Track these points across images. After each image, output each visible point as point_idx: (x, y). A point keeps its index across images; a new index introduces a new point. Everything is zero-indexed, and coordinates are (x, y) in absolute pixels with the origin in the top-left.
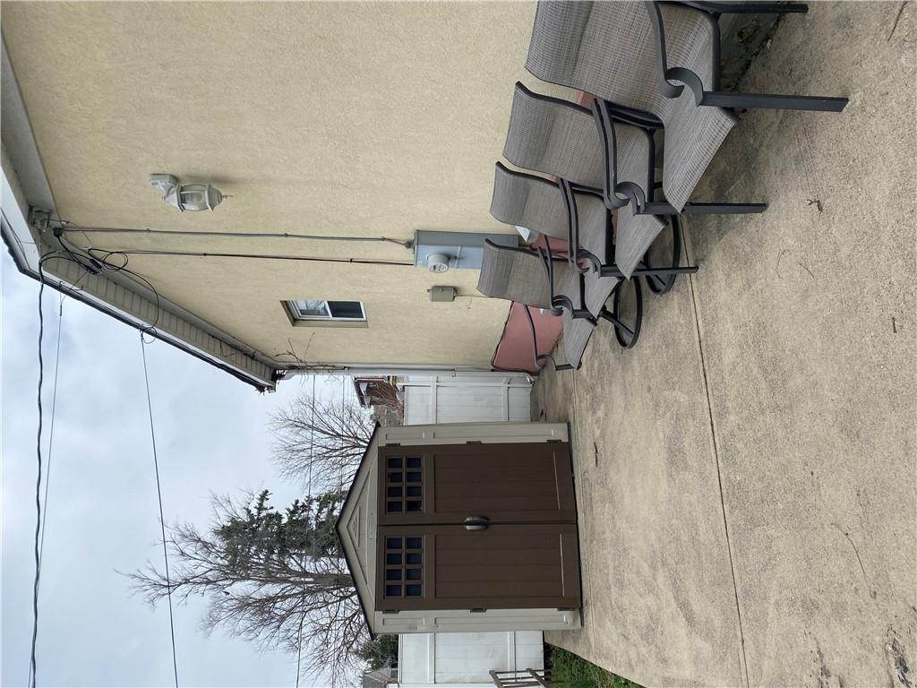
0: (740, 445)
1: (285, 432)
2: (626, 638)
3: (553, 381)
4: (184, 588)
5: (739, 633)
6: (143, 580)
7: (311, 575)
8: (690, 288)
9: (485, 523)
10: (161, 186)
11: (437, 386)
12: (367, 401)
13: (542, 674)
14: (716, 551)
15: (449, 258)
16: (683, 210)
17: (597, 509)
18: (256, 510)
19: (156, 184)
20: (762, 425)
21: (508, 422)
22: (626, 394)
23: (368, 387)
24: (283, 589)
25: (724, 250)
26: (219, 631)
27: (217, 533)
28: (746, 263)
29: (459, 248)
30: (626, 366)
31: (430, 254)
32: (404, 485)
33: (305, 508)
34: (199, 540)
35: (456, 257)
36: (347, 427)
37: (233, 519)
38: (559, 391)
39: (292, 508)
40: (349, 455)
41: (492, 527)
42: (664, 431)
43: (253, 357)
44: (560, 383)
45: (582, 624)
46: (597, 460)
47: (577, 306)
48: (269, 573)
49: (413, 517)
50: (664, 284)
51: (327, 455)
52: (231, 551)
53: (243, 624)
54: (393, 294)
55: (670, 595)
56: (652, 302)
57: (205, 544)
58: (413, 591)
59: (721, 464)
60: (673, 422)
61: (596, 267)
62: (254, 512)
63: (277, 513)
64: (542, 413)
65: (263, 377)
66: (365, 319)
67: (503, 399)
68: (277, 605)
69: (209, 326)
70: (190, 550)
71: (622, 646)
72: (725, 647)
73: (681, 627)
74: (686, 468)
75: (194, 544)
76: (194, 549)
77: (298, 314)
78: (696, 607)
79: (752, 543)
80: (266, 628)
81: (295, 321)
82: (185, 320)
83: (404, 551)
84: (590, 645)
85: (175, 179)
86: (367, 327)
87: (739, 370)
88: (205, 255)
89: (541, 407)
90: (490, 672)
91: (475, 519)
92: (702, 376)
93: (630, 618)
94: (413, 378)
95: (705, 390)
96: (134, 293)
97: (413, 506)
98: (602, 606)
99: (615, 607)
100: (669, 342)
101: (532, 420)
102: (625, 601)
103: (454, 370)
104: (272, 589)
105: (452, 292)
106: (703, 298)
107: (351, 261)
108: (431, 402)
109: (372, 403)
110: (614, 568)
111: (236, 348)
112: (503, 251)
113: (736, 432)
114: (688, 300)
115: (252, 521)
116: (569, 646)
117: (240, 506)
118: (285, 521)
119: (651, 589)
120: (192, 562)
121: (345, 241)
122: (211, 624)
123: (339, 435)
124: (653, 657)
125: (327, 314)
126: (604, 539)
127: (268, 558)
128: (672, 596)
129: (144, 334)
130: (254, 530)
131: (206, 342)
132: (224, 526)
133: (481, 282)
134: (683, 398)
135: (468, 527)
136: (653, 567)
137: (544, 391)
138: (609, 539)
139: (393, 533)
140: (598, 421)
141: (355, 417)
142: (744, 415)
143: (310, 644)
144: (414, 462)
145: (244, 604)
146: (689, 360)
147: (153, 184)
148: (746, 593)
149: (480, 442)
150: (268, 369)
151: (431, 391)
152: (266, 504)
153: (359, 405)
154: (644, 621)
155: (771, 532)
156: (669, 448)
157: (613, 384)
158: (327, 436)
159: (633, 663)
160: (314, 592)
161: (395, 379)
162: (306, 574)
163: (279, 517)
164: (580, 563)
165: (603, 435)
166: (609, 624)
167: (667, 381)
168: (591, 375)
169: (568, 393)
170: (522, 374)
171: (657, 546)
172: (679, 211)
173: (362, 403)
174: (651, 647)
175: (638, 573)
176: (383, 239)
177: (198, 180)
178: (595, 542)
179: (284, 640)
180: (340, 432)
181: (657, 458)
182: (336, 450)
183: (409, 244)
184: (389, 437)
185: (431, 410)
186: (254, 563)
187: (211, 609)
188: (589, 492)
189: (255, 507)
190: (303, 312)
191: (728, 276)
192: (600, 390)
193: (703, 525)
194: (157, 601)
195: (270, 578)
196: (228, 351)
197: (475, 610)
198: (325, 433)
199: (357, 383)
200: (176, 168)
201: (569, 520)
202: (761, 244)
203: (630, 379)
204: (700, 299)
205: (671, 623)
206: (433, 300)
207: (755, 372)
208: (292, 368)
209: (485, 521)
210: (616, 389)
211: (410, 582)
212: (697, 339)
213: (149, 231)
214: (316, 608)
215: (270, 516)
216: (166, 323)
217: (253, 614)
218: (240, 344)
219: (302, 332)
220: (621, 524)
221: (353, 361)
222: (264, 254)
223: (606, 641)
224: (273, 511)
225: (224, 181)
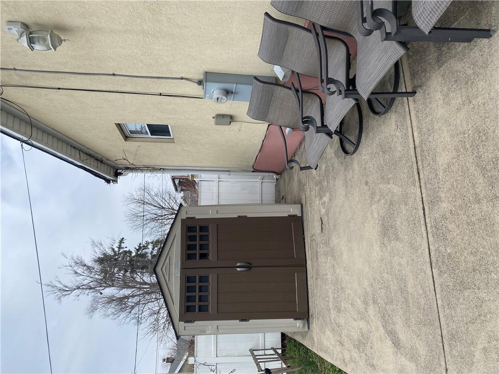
0: (451, 226)
1: (132, 206)
2: (342, 344)
3: (291, 178)
4: (77, 292)
5: (443, 363)
6: (53, 287)
7: (148, 284)
8: (407, 109)
9: (249, 267)
10: (15, 30)
11: (219, 181)
12: (179, 189)
13: (280, 351)
14: (423, 301)
15: (227, 92)
16: (430, 32)
17: (322, 259)
18: (117, 249)
19: (11, 29)
20: (477, 212)
21: (262, 204)
22: (347, 187)
23: (179, 182)
24: (132, 292)
25: (443, 76)
26: (98, 314)
27: (96, 261)
28: (467, 83)
29: (235, 85)
30: (346, 168)
31: (215, 89)
32: (198, 243)
33: (145, 247)
34: (85, 265)
35: (232, 92)
36: (168, 203)
37: (104, 253)
38: (295, 184)
39: (137, 248)
40: (169, 219)
41: (253, 269)
42: (378, 213)
43: (102, 162)
44: (296, 179)
45: (309, 328)
46: (322, 228)
47: (319, 124)
48: (125, 283)
49: (203, 263)
50: (385, 108)
51: (157, 219)
52: (103, 271)
53: (110, 311)
54: (190, 120)
55: (379, 324)
56: (372, 122)
57: (89, 268)
58: (203, 309)
59: (431, 239)
60: (386, 206)
61: (340, 91)
62: (116, 249)
63: (129, 250)
64: (283, 198)
65: (109, 174)
66: (172, 137)
67: (258, 190)
68: (130, 300)
69: (70, 140)
70: (80, 271)
71: (338, 348)
72: (429, 370)
73: (388, 347)
74: (397, 239)
75: (82, 267)
76: (82, 270)
77: (128, 134)
78: (402, 337)
79: (461, 301)
80: (123, 313)
81: (126, 138)
82: (54, 136)
83: (197, 284)
84: (314, 342)
85: (26, 26)
86: (174, 142)
87: (454, 168)
88: (59, 89)
89: (282, 194)
90: (250, 350)
91: (243, 264)
92: (416, 173)
93: (344, 332)
94: (204, 176)
95: (417, 184)
96: (14, 117)
97: (204, 256)
98: (323, 319)
99: (333, 322)
100: (385, 149)
101: (276, 202)
102: (342, 321)
103: (229, 171)
104: (127, 292)
105: (230, 119)
106: (420, 115)
107: (160, 95)
108: (215, 190)
109: (182, 190)
110: (334, 298)
111: (90, 155)
112: (266, 85)
113: (448, 215)
114: (404, 118)
115: (115, 255)
116: (299, 339)
117: (108, 247)
118: (134, 254)
119: (363, 316)
120: (81, 277)
121: (156, 80)
122: (92, 311)
123: (163, 208)
124: (364, 361)
125: (147, 134)
126: (326, 279)
127: (124, 275)
128: (381, 325)
129: (24, 144)
130: (116, 260)
131: (69, 152)
132: (99, 257)
133: (249, 109)
134: (396, 189)
135: (238, 269)
136: (365, 303)
137: (285, 184)
138: (330, 280)
139: (191, 273)
140: (324, 203)
141: (172, 198)
142: (457, 204)
143: (148, 321)
144: (203, 229)
145: (111, 300)
146: (404, 162)
147: (8, 29)
148: (453, 337)
149: (246, 216)
150: (112, 169)
151: (216, 184)
152: (123, 245)
153: (174, 191)
154: (356, 336)
155: (483, 295)
156: (383, 224)
157: (337, 180)
158: (157, 208)
159: (347, 360)
160: (150, 293)
161: (193, 176)
162: (145, 283)
163: (130, 252)
164: (307, 291)
165: (327, 213)
166: (328, 333)
167: (382, 178)
168: (320, 174)
169: (301, 185)
170: (271, 174)
171: (369, 289)
172: (427, 33)
173: (176, 190)
174: (361, 354)
175: (352, 305)
176: (182, 78)
177: (43, 27)
178: (319, 280)
179: (133, 318)
180: (164, 206)
181: (372, 230)
182: (162, 216)
183: (200, 83)
184: (188, 213)
185: (215, 195)
186: (117, 277)
187: (92, 303)
188: (315, 247)
189: (117, 247)
190: (132, 132)
191: (447, 95)
192: (326, 183)
193: (412, 281)
194: (62, 298)
195: (126, 286)
196: (84, 157)
197: (242, 320)
198: (155, 206)
199: (173, 179)
200: (25, 16)
201: (302, 265)
202: (485, 65)
203: (350, 176)
204: (417, 117)
205: (379, 342)
206: (217, 124)
207: (472, 169)
208: (127, 168)
209: (249, 265)
210: (339, 183)
211: (201, 303)
212: (412, 146)
213: (15, 69)
214: (151, 302)
215: (125, 252)
216: (40, 137)
217: (116, 305)
218: (92, 153)
219: (131, 145)
220: (340, 271)
221: (165, 164)
222: (100, 89)
223: (326, 343)
224: (127, 249)
225: (63, 29)
